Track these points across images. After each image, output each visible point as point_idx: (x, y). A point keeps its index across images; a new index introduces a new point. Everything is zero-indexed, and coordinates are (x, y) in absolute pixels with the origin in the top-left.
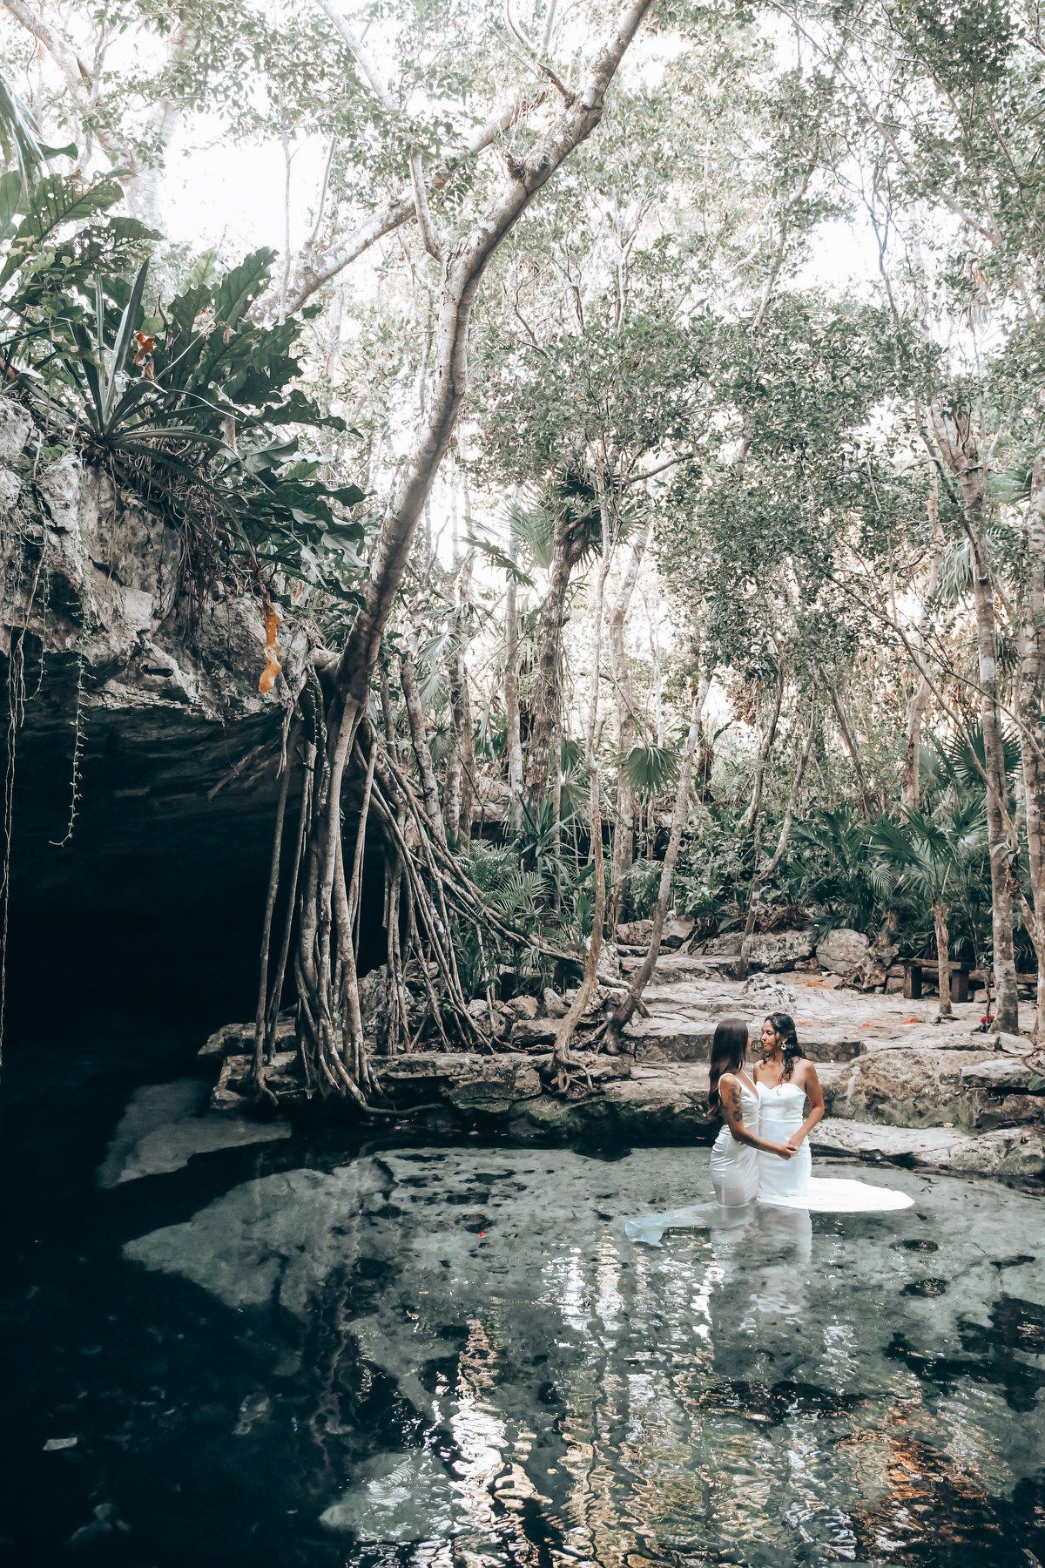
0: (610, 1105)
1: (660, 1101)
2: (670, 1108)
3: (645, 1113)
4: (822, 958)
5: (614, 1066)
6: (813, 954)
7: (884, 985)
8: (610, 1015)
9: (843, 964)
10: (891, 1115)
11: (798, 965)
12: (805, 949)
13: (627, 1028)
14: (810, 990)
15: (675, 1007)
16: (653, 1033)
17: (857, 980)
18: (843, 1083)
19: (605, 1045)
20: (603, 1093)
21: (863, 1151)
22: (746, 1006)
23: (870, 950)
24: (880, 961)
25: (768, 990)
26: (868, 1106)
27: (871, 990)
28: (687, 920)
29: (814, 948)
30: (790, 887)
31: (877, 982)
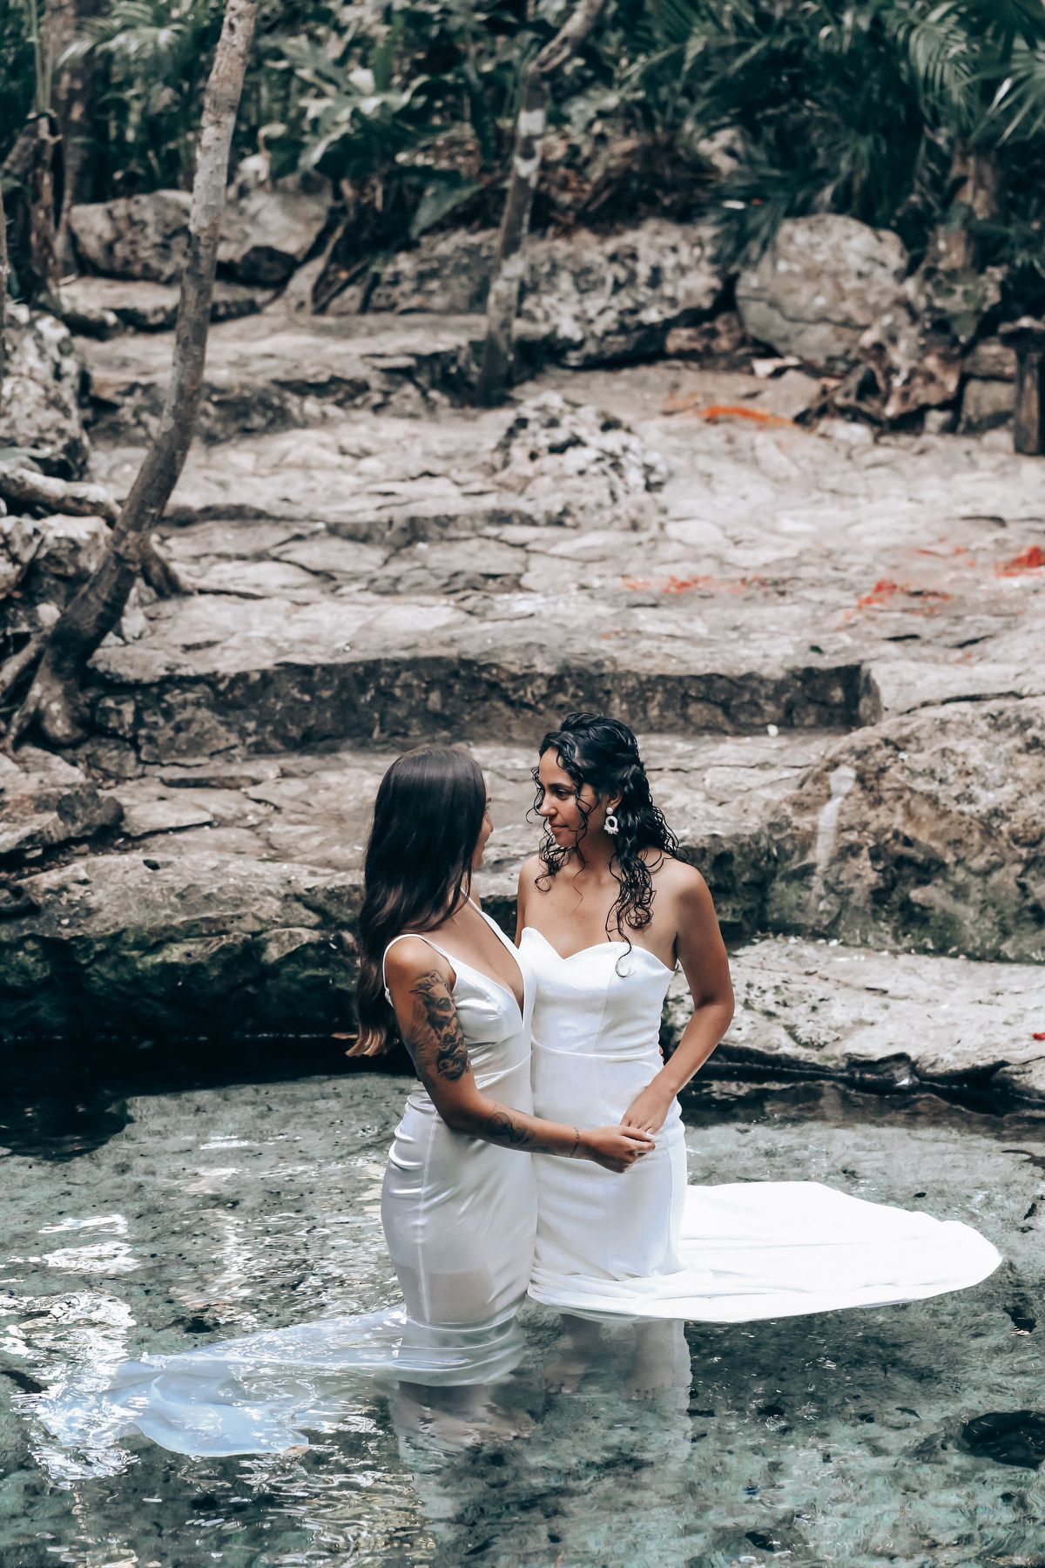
0: (54, 949)
1: (217, 928)
2: (254, 946)
3: (170, 968)
4: (755, 314)
5: (65, 807)
6: (726, 300)
7: (954, 404)
8: (49, 613)
9: (823, 331)
10: (950, 921)
11: (679, 339)
12: (699, 284)
13: (111, 655)
14: (715, 436)
15: (269, 536)
16: (193, 666)
17: (868, 388)
18: (803, 822)
19: (38, 717)
20: (33, 910)
21: (855, 1063)
22: (500, 518)
23: (910, 287)
24: (942, 325)
25: (575, 458)
26: (879, 896)
27: (911, 422)
28: (308, 187)
29: (730, 282)
30: (650, 80)
31: (932, 395)
